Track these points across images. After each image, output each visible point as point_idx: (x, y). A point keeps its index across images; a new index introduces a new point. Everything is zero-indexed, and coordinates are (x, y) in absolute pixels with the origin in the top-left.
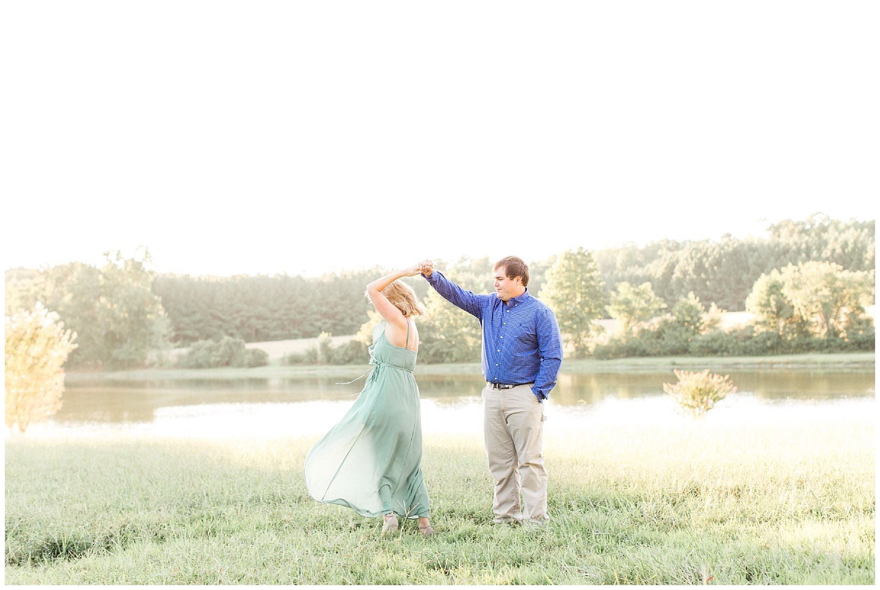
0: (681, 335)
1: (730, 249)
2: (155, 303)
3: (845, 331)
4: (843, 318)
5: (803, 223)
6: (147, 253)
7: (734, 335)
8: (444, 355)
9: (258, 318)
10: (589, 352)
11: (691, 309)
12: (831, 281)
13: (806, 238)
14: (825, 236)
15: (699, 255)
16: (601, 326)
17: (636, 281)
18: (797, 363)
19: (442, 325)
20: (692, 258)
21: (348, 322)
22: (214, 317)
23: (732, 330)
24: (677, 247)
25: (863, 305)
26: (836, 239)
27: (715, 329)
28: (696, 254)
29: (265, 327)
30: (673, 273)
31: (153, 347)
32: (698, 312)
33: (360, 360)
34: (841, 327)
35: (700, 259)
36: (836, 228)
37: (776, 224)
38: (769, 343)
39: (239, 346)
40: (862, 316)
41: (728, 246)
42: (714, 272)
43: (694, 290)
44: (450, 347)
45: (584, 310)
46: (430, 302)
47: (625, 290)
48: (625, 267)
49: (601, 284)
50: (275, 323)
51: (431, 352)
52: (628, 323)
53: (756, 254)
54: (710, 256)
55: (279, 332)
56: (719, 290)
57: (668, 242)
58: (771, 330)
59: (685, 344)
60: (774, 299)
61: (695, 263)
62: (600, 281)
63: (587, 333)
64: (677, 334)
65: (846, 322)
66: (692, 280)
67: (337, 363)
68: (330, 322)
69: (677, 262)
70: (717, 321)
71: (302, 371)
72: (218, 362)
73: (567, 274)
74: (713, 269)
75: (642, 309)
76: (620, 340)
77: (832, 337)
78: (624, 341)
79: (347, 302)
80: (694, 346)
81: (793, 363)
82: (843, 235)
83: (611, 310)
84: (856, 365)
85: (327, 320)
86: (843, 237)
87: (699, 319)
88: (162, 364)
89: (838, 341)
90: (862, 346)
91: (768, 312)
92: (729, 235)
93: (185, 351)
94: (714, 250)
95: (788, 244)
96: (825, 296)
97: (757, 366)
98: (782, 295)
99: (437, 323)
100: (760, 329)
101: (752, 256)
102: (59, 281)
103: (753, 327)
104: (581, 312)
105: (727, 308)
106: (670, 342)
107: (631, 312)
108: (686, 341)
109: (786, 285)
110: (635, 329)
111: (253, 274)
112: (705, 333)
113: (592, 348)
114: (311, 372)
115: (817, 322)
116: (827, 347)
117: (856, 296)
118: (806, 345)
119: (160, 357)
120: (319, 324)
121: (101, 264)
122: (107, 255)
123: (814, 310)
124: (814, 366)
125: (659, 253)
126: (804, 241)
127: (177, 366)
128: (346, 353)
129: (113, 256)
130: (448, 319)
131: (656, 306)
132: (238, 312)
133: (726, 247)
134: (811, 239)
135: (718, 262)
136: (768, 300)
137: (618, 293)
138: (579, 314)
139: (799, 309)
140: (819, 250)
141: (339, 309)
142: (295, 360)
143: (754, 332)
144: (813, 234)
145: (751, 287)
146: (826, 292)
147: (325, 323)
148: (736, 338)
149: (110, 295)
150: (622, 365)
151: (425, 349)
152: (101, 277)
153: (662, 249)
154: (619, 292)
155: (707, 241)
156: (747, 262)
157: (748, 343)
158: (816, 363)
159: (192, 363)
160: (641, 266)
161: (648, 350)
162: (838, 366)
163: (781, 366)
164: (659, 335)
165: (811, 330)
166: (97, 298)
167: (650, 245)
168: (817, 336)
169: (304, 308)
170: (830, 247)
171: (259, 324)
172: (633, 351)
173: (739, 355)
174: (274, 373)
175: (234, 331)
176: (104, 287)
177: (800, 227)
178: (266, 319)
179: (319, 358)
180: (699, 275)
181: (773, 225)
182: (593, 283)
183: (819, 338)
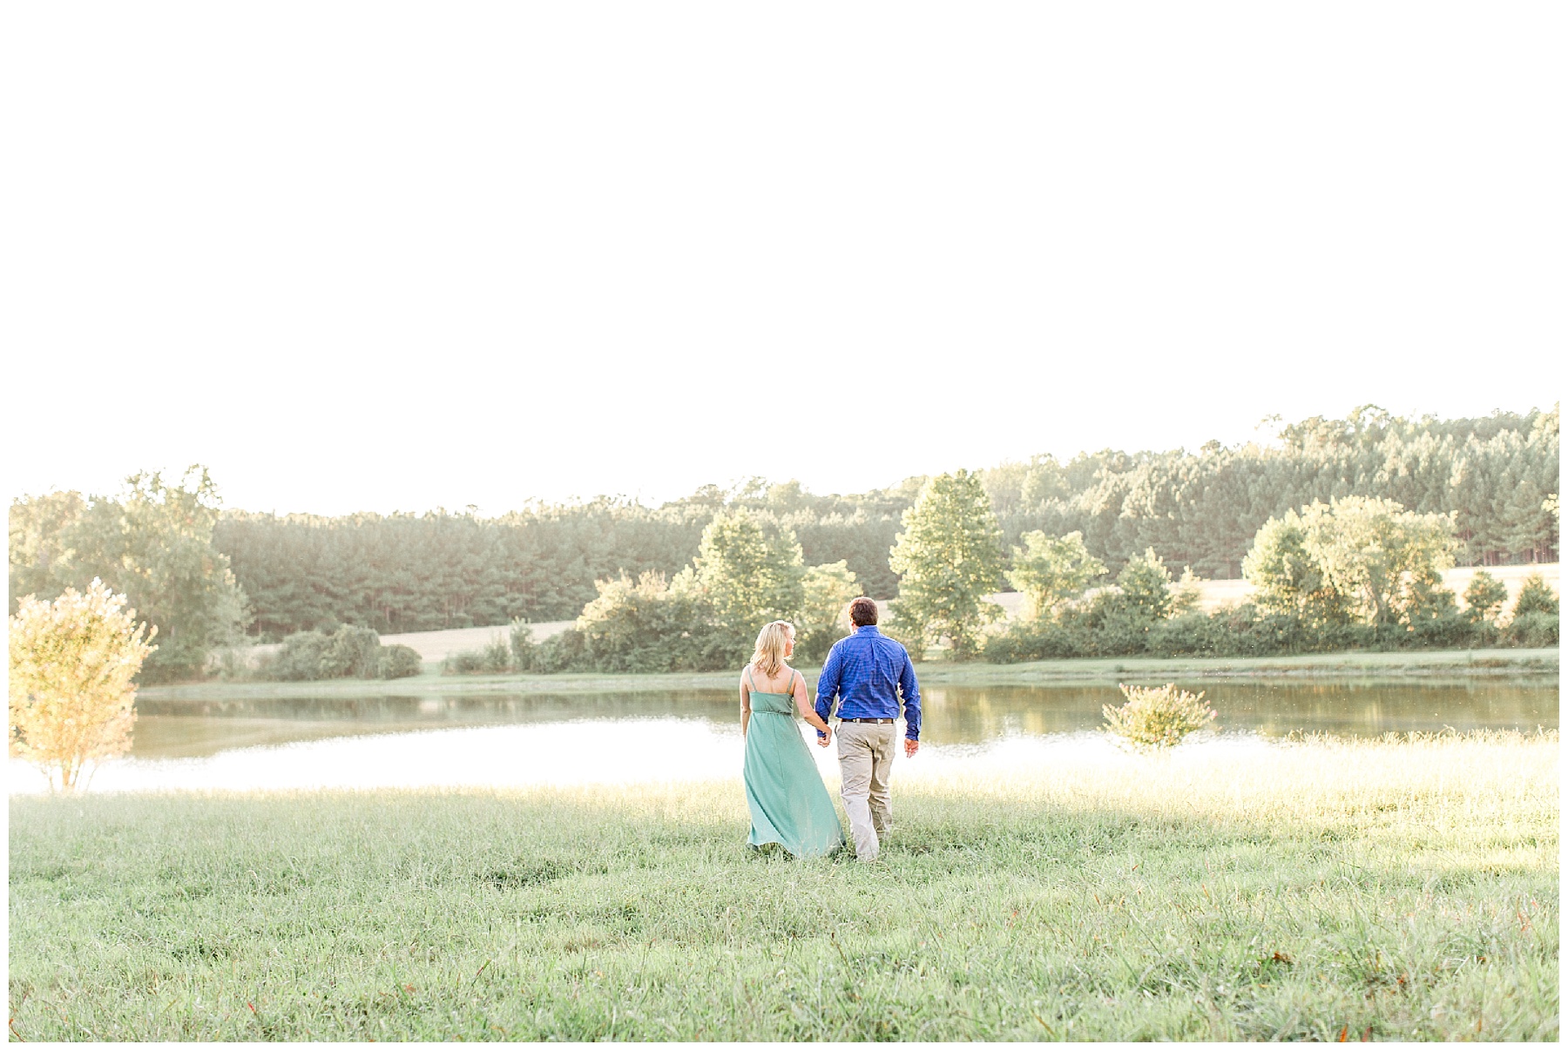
0: (1132, 620)
1: (1218, 469)
2: (218, 566)
3: (1407, 614)
4: (1405, 592)
5: (1343, 424)
6: (206, 479)
7: (1222, 620)
8: (728, 656)
9: (395, 591)
10: (976, 650)
11: (1149, 577)
12: (1383, 528)
13: (1348, 451)
14: (1379, 447)
15: (1164, 480)
16: (996, 606)
17: (1055, 527)
18: (1327, 667)
19: (724, 604)
20: (1152, 486)
21: (553, 598)
22: (318, 589)
23: (1218, 612)
24: (1126, 465)
25: (1437, 570)
26: (1399, 453)
27: (1190, 609)
28: (1160, 478)
29: (407, 608)
30: (1120, 512)
31: (217, 643)
32: (1161, 581)
33: (582, 666)
34: (1401, 607)
35: (1166, 487)
36: (1400, 434)
37: (1296, 425)
38: (1280, 635)
39: (369, 640)
40: (1436, 589)
41: (1214, 464)
42: (1190, 510)
43: (1155, 540)
44: (738, 643)
45: (968, 577)
46: (704, 564)
47: (1036, 542)
48: (1038, 497)
49: (997, 533)
50: (425, 601)
51: (705, 651)
52: (1043, 600)
53: (1262, 477)
54: (1183, 482)
55: (433, 615)
56: (1198, 541)
57: (1111, 454)
58: (1284, 612)
59: (1139, 636)
60: (1288, 560)
61: (1157, 493)
62: (995, 530)
63: (973, 617)
64: (1126, 619)
65: (1410, 598)
66: (1152, 525)
67: (542, 670)
68: (521, 598)
69: (1128, 491)
70: (1194, 598)
71: (480, 685)
72: (332, 668)
73: (938, 517)
74: (1188, 504)
75: (1066, 577)
76: (1029, 630)
77: (1386, 624)
78: (1035, 631)
79: (552, 561)
80: (1155, 639)
81: (1321, 667)
82: (1410, 445)
83: (1012, 577)
84: (1425, 672)
85: (517, 595)
86: (1411, 448)
87: (1163, 593)
88: (232, 672)
89: (1396, 631)
90: (1436, 638)
91: (1278, 582)
92: (1215, 445)
93: (272, 649)
94: (1189, 470)
95: (1317, 461)
96: (1372, 555)
97: (1260, 674)
98: (1303, 552)
99: (716, 601)
100: (1265, 610)
101: (1254, 481)
102: (49, 528)
103: (1254, 607)
104: (962, 582)
105: (1210, 574)
106: (1112, 632)
107: (1047, 582)
108: (1142, 631)
109: (1309, 535)
110: (1055, 611)
111: (386, 512)
112: (1174, 617)
113: (981, 642)
114: (496, 686)
115: (1361, 598)
116: (1378, 641)
117: (1426, 554)
118: (1344, 638)
119: (228, 660)
120: (502, 601)
121: (125, 498)
122: (134, 482)
123: (1356, 578)
124: (1356, 673)
125: (1096, 475)
126: (1343, 456)
127: (259, 676)
128: (556, 654)
129: (145, 484)
130: (734, 593)
131: (1090, 572)
132: (360, 580)
133: (1211, 467)
134: (1358, 453)
135: (1197, 493)
136: (1280, 561)
137: (1025, 549)
138: (960, 585)
139: (1330, 576)
140: (1370, 471)
141: (539, 574)
142: (467, 666)
143: (1256, 615)
144: (1360, 444)
145: (1253, 535)
146: (1375, 547)
147: (513, 600)
148: (1225, 625)
149: (139, 552)
150: (1033, 673)
151: (695, 646)
152: (123, 521)
153: (1100, 469)
154: (1028, 547)
155: (1179, 454)
156: (1246, 491)
157: (1244, 634)
158: (1358, 668)
159: (286, 671)
160: (1064, 498)
161: (1078, 646)
162: (1394, 672)
163: (1300, 673)
164: (1096, 620)
165: (1351, 611)
166: (117, 557)
167: (1078, 460)
168: (1362, 621)
169: (477, 572)
170: (1388, 466)
171: (396, 601)
172: (1050, 648)
173: (1231, 655)
174: (430, 689)
175: (353, 614)
176: (128, 537)
177: (1337, 432)
178: (410, 593)
179: (510, 663)
180: (1164, 514)
181: (1291, 427)
182: (982, 532)
183: (1365, 625)
